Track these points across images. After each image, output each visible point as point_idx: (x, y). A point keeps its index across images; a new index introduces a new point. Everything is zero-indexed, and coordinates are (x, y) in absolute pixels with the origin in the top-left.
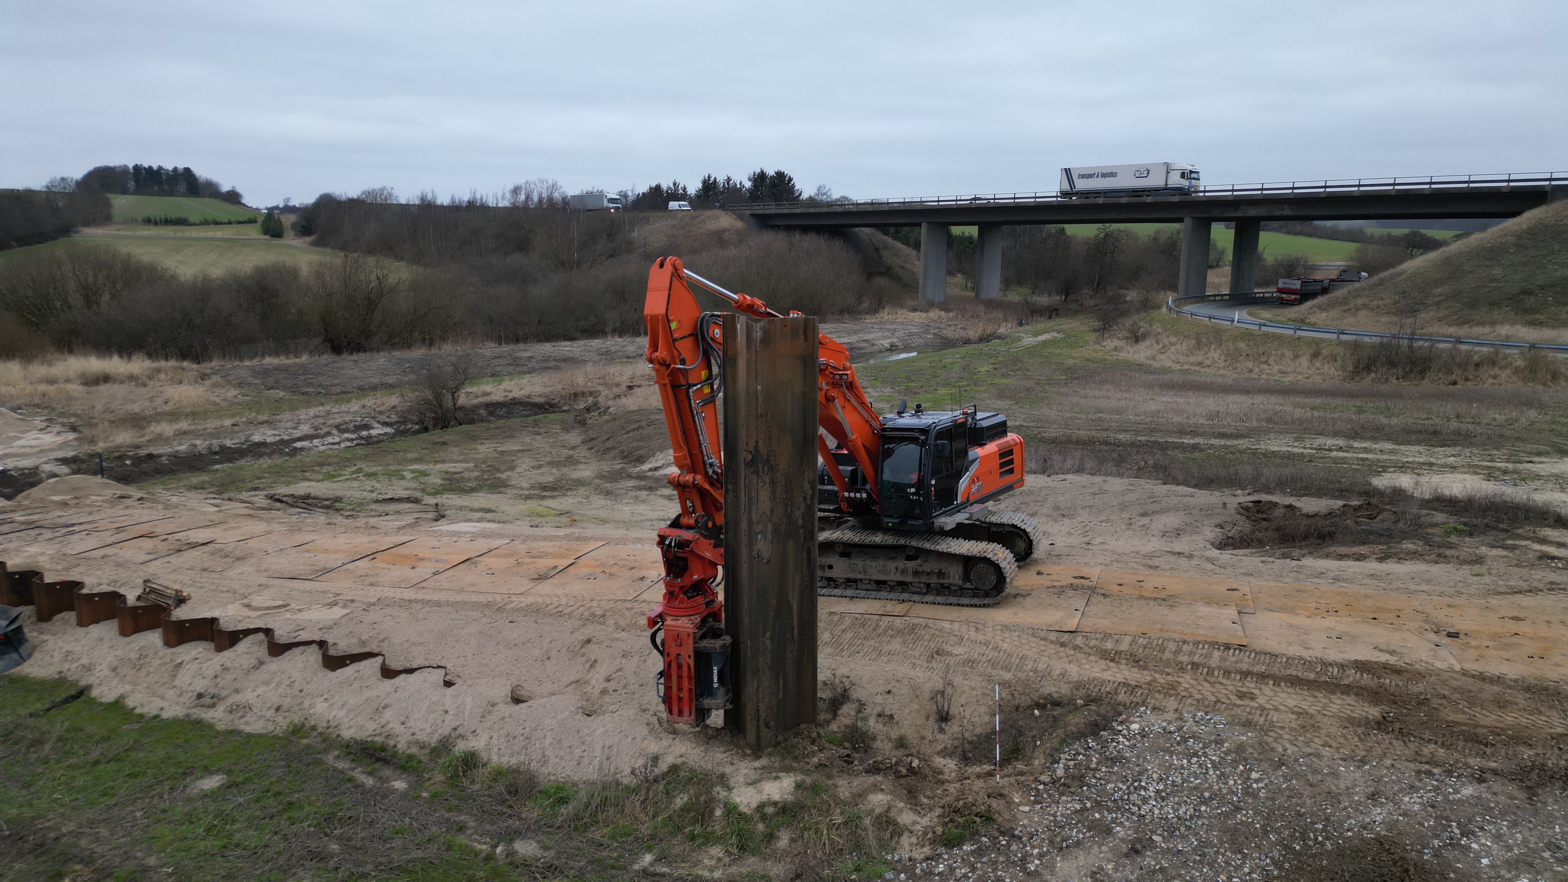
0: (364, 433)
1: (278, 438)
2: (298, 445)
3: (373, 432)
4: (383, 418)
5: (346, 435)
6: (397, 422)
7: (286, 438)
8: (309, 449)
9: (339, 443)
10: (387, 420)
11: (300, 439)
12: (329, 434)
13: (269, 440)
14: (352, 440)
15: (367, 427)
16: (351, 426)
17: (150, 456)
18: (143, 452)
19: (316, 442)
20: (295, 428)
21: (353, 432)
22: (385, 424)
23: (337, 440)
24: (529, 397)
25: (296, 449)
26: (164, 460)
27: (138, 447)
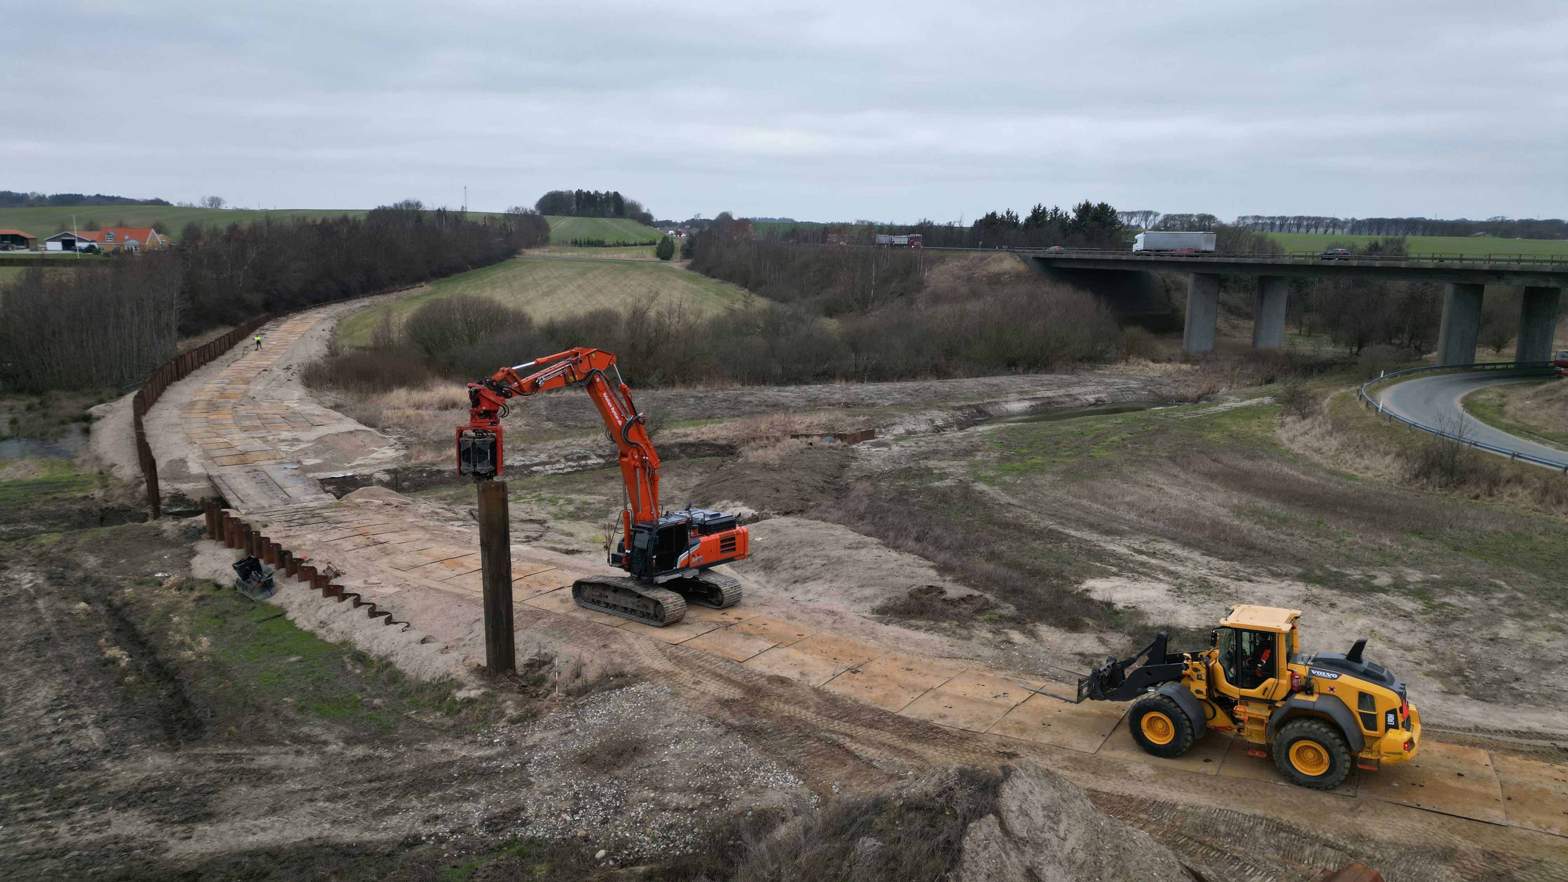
0: (583, 462)
1: (522, 463)
2: (535, 468)
3: (589, 462)
4: (600, 452)
5: (570, 463)
6: (609, 455)
7: (528, 463)
8: (542, 472)
9: (563, 469)
10: (602, 453)
11: (536, 465)
12: (558, 461)
13: (516, 464)
14: (573, 467)
15: (586, 458)
16: (575, 457)
17: (439, 471)
18: (435, 468)
19: (547, 467)
20: (536, 456)
21: (575, 461)
22: (600, 456)
23: (563, 466)
24: (715, 440)
25: (532, 472)
26: (446, 475)
27: (434, 465)
